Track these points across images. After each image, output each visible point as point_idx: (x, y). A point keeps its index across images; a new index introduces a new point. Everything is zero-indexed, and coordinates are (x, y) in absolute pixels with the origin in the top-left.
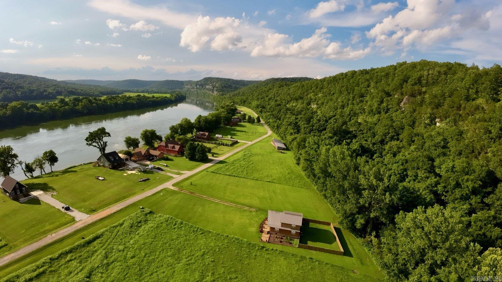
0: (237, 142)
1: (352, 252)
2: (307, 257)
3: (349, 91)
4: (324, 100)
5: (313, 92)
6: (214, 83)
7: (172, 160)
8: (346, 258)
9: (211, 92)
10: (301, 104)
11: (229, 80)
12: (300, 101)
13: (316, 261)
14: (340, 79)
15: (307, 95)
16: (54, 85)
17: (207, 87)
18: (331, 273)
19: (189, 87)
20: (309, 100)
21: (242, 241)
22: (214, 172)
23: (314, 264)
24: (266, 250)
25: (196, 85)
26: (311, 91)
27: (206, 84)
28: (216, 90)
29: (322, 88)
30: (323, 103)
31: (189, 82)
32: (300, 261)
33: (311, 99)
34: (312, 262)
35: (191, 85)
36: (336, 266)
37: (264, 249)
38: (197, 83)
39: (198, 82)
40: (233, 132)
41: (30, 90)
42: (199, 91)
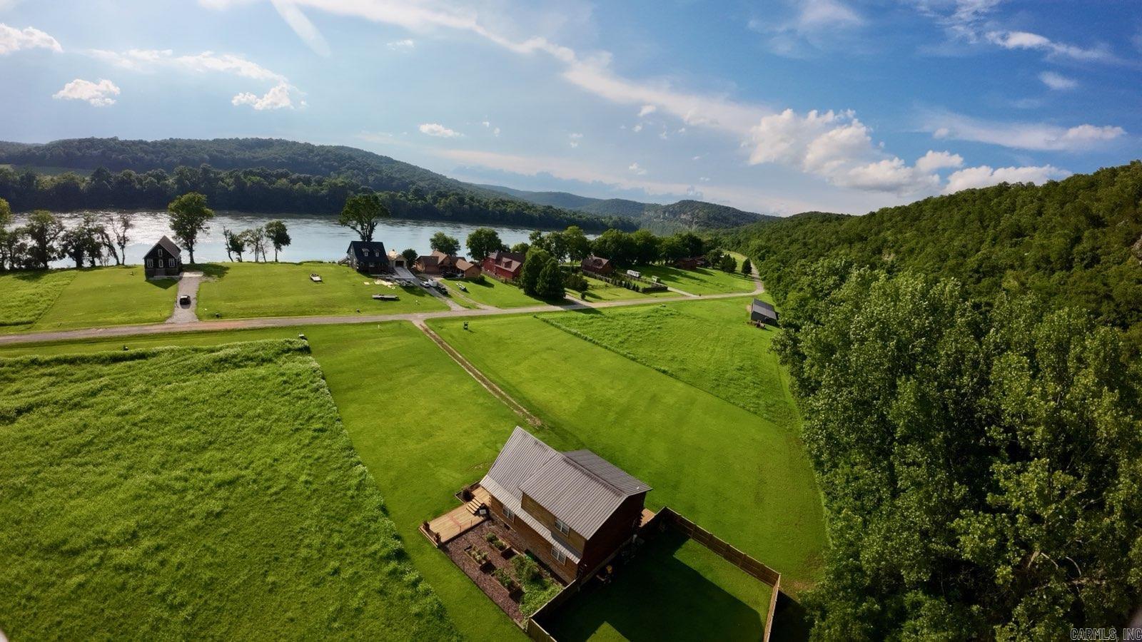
0: (665, 290)
3: (986, 223)
4: (917, 243)
5: (893, 227)
6: (697, 211)
7: (490, 285)
9: (687, 227)
10: (858, 252)
11: (728, 209)
12: (858, 245)
14: (966, 201)
15: (877, 234)
16: (432, 179)
17: (683, 217)
19: (652, 214)
20: (879, 243)
22: (547, 322)
25: (664, 213)
26: (889, 224)
27: (680, 213)
28: (696, 223)
29: (917, 219)
30: (912, 251)
31: (655, 207)
33: (885, 241)
35: (656, 212)
38: (667, 209)
39: (668, 207)
40: (673, 276)
41: (390, 177)
42: (666, 223)
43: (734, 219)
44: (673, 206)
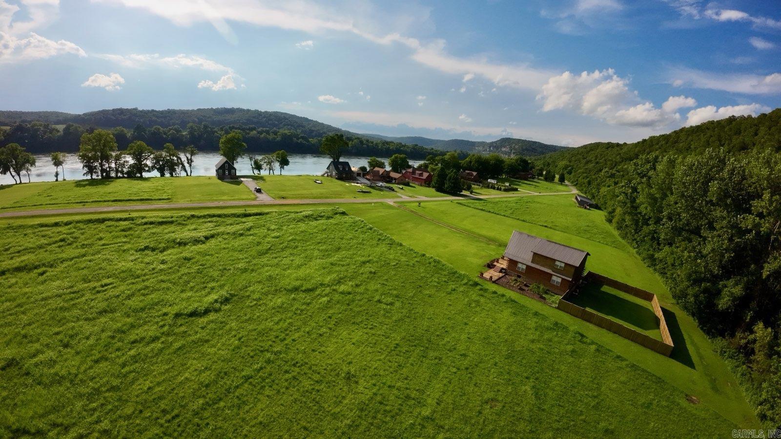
0: (516, 190)
1: (695, 358)
2: (571, 328)
6: (514, 145)
7: (414, 187)
8: (676, 367)
13: (593, 343)
17: (504, 149)
18: (623, 379)
19: (481, 148)
21: (443, 266)
22: (461, 204)
23: (583, 346)
24: (481, 289)
25: (490, 147)
26: (657, 146)
27: (501, 147)
28: (514, 153)
31: (483, 144)
32: (548, 329)
34: (580, 341)
35: (483, 147)
36: (644, 371)
37: (478, 287)
38: (491, 145)
39: (492, 143)
43: (541, 150)
44: (495, 142)
